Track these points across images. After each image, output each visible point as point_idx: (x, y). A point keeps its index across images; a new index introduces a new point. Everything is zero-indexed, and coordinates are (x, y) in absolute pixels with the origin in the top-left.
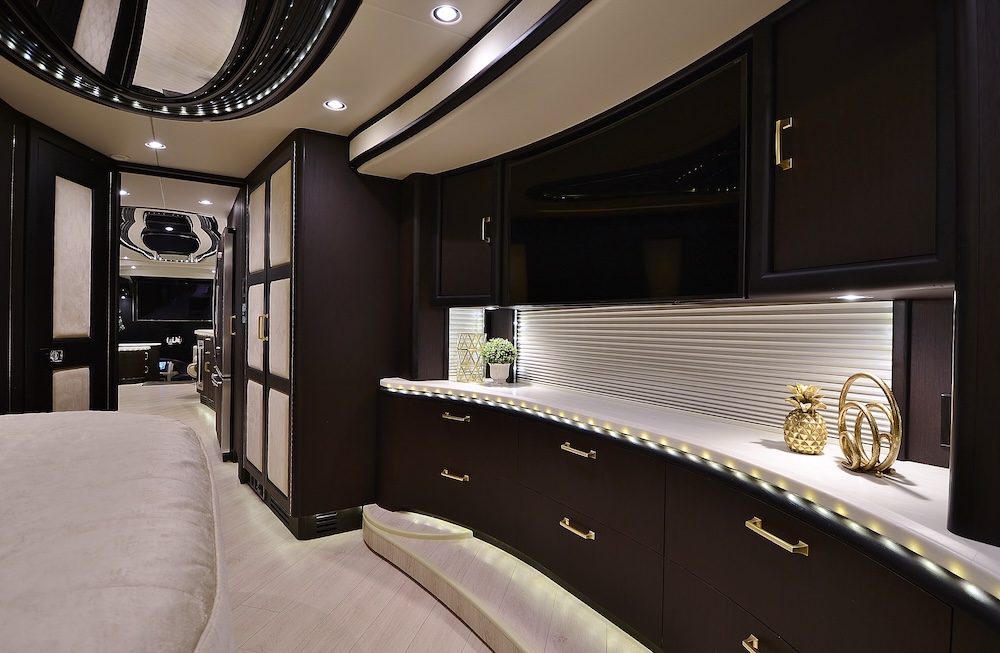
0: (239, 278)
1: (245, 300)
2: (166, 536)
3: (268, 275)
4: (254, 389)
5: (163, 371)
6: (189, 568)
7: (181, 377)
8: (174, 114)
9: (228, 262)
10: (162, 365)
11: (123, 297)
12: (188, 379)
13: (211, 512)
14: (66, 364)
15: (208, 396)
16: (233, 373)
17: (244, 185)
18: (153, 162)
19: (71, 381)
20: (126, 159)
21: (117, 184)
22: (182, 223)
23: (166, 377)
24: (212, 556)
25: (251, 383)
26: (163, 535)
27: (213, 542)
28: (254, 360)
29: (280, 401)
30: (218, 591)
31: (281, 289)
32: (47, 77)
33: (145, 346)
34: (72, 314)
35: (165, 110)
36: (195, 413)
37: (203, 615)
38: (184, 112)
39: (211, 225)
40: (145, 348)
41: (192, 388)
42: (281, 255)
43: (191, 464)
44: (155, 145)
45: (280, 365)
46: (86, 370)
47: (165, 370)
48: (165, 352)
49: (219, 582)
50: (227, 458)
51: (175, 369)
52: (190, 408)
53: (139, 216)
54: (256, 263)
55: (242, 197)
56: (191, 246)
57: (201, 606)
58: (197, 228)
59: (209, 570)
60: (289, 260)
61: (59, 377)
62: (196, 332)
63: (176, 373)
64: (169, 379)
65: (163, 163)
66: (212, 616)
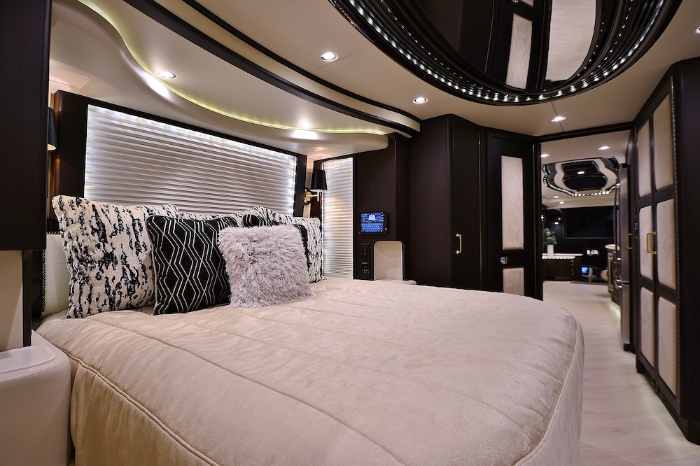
0: (633, 202)
1: (637, 220)
2: (518, 383)
3: (656, 197)
4: (646, 295)
5: (585, 274)
6: (526, 410)
7: (598, 280)
8: (567, 93)
9: (624, 191)
10: (584, 270)
11: (556, 223)
12: (602, 282)
13: (562, 380)
14: (509, 265)
15: (616, 296)
16: (631, 279)
17: (631, 127)
18: (560, 130)
19: (514, 275)
20: (542, 134)
21: (538, 152)
22: (590, 166)
23: (587, 278)
24: (550, 411)
25: (644, 290)
26: (516, 381)
27: (555, 401)
28: (646, 270)
29: (667, 309)
30: (545, 436)
31: (666, 209)
32: (490, 102)
33: (571, 256)
34: (513, 235)
35: (560, 93)
36: (607, 309)
37: (526, 447)
38: (573, 89)
39: (612, 164)
40: (571, 258)
41: (604, 289)
42: (664, 179)
43: (558, 341)
44: (559, 119)
45: (667, 276)
46: (521, 270)
47: (587, 273)
48: (586, 261)
49: (548, 431)
50: (627, 348)
51: (594, 273)
52: (602, 303)
53: (558, 168)
54: (644, 189)
55: (633, 138)
56: (600, 182)
57: (527, 440)
58: (602, 168)
59: (542, 418)
60: (672, 182)
61: (506, 272)
62: (607, 247)
63: (595, 276)
64: (590, 280)
65: (567, 129)
66: (534, 451)
